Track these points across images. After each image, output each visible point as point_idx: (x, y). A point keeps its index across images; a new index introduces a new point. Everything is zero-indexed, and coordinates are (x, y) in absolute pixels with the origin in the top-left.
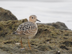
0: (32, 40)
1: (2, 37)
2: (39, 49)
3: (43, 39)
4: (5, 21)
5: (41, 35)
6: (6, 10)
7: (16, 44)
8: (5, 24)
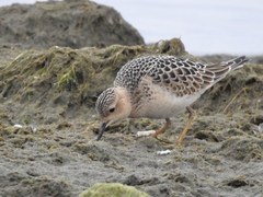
0: (201, 119)
1: (84, 108)
2: (225, 152)
3: (239, 115)
4: (98, 46)
5: (233, 100)
6: (99, 7)
7: (139, 133)
8: (98, 58)
